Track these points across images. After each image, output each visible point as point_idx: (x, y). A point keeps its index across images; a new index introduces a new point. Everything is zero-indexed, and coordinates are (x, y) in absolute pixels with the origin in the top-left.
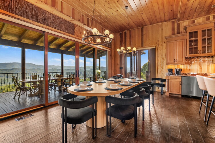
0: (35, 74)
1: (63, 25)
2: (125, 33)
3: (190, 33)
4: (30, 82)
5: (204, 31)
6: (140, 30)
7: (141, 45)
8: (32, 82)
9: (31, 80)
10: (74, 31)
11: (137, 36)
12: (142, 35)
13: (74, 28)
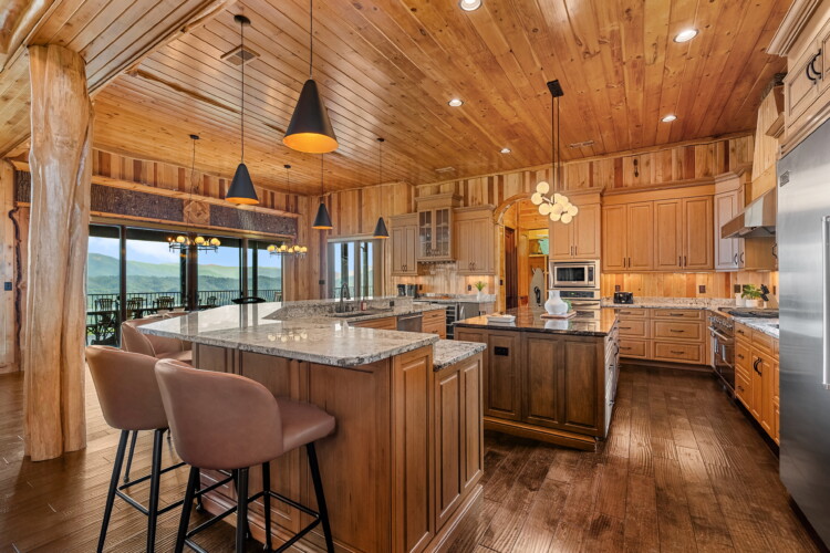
0: (110, 297)
1: (156, 207)
2: (330, 197)
3: (422, 214)
4: (95, 314)
5: (438, 212)
6: (357, 192)
7: (357, 229)
8: (100, 313)
9: (99, 309)
10: (183, 214)
11: (350, 208)
12: (360, 207)
13: (183, 207)
